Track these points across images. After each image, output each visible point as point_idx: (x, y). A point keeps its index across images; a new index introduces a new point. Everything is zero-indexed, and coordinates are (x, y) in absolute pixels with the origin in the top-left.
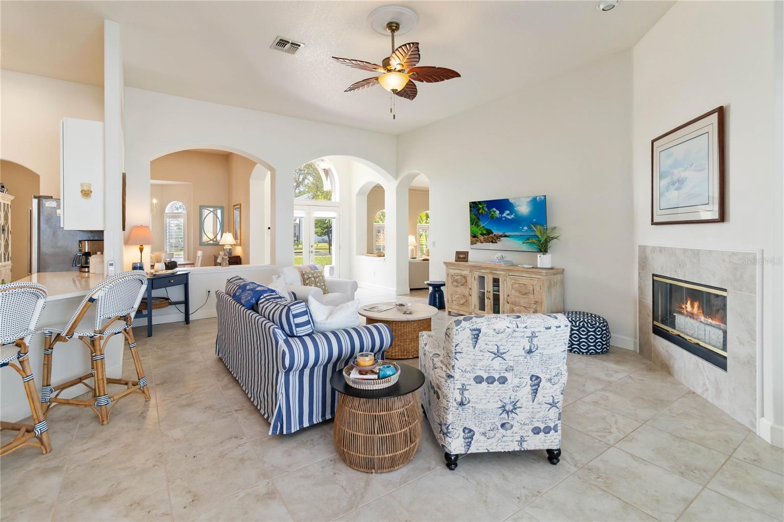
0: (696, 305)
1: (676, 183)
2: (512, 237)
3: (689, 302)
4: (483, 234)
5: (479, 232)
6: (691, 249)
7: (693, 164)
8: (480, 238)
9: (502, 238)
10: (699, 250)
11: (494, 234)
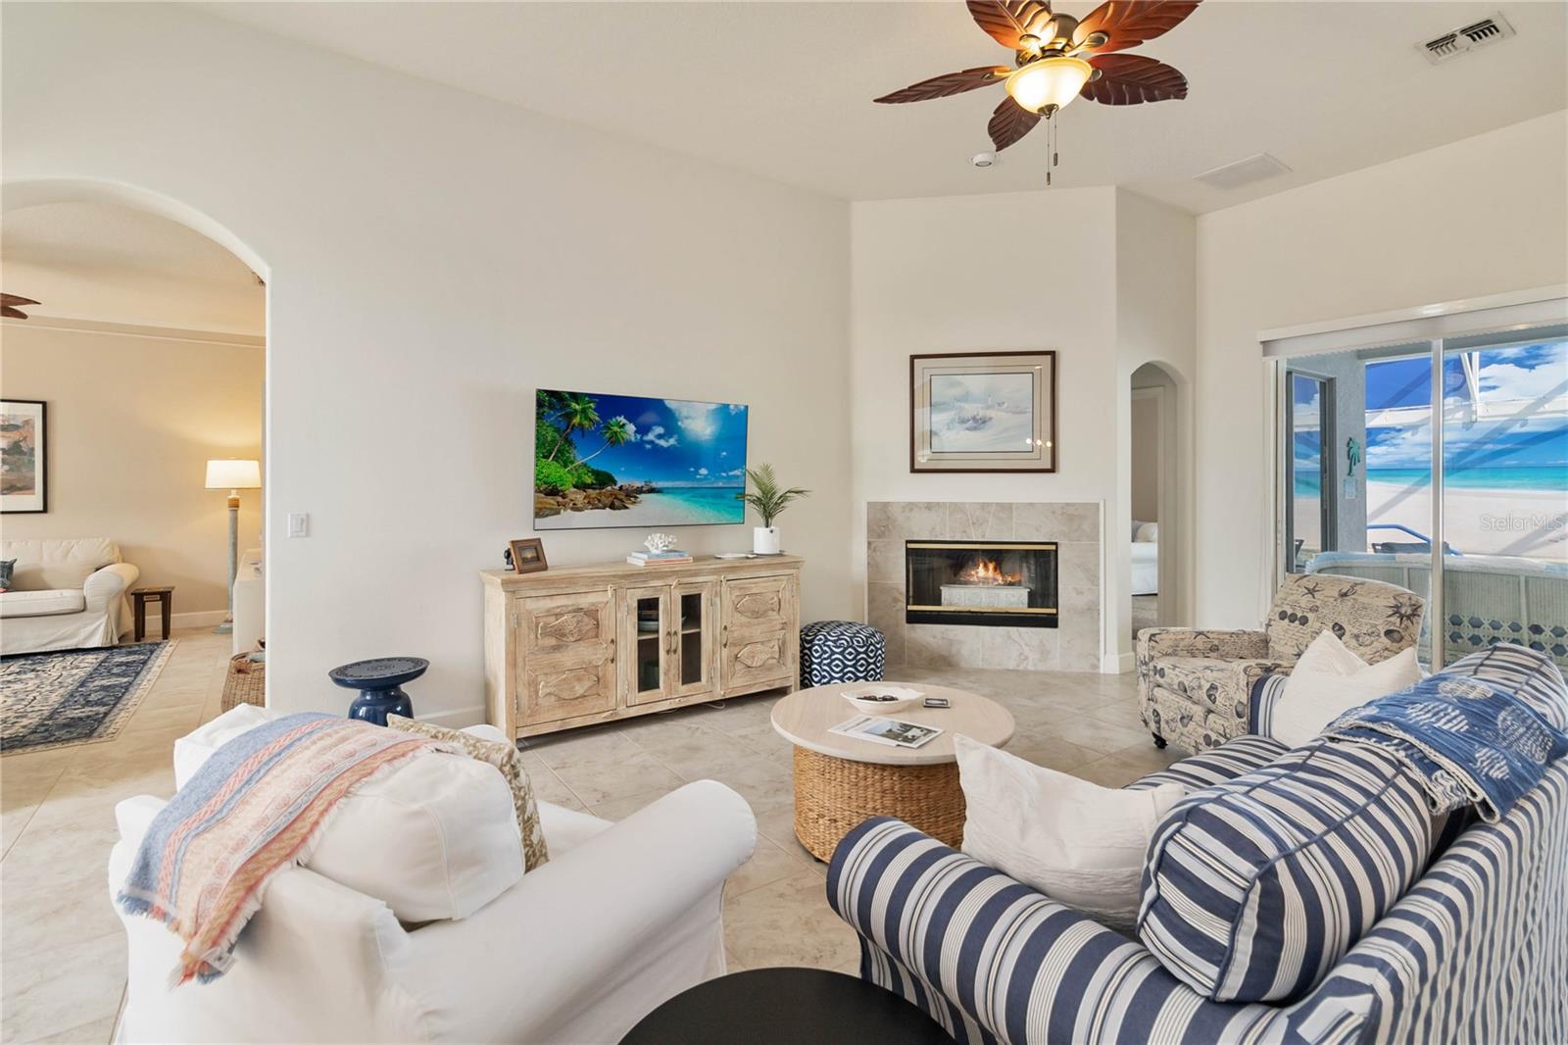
0: (991, 566)
1: (968, 421)
2: (668, 493)
3: (981, 565)
4: (581, 486)
5: (570, 480)
6: (997, 504)
7: (1003, 403)
8: (573, 497)
9: (642, 497)
10: (1011, 504)
11: (619, 485)
